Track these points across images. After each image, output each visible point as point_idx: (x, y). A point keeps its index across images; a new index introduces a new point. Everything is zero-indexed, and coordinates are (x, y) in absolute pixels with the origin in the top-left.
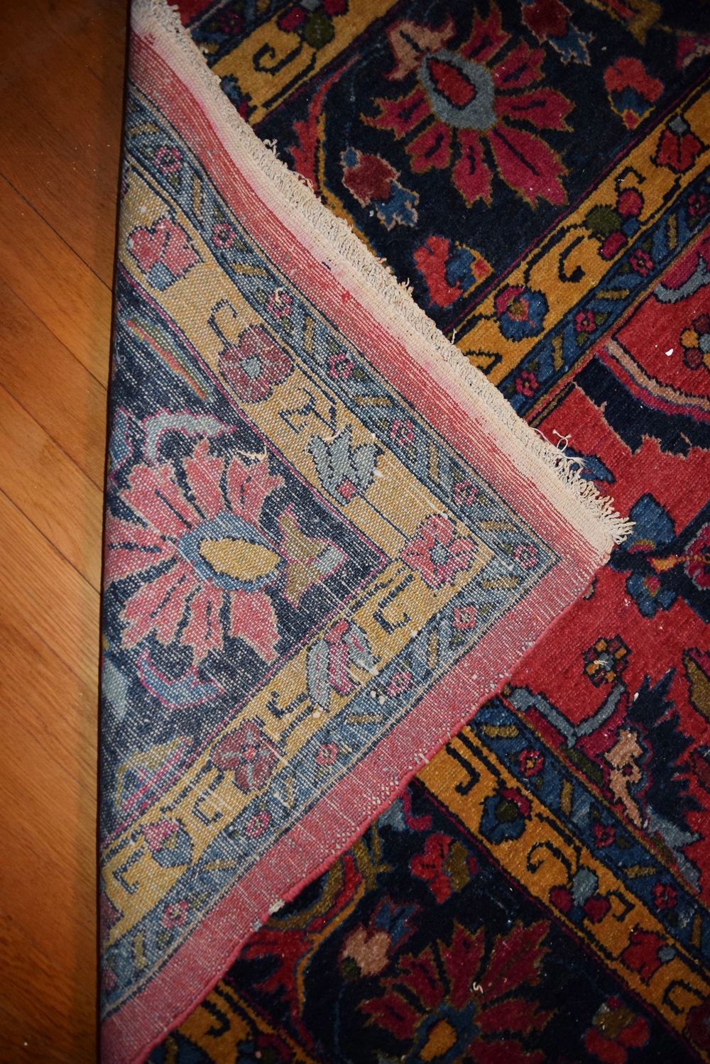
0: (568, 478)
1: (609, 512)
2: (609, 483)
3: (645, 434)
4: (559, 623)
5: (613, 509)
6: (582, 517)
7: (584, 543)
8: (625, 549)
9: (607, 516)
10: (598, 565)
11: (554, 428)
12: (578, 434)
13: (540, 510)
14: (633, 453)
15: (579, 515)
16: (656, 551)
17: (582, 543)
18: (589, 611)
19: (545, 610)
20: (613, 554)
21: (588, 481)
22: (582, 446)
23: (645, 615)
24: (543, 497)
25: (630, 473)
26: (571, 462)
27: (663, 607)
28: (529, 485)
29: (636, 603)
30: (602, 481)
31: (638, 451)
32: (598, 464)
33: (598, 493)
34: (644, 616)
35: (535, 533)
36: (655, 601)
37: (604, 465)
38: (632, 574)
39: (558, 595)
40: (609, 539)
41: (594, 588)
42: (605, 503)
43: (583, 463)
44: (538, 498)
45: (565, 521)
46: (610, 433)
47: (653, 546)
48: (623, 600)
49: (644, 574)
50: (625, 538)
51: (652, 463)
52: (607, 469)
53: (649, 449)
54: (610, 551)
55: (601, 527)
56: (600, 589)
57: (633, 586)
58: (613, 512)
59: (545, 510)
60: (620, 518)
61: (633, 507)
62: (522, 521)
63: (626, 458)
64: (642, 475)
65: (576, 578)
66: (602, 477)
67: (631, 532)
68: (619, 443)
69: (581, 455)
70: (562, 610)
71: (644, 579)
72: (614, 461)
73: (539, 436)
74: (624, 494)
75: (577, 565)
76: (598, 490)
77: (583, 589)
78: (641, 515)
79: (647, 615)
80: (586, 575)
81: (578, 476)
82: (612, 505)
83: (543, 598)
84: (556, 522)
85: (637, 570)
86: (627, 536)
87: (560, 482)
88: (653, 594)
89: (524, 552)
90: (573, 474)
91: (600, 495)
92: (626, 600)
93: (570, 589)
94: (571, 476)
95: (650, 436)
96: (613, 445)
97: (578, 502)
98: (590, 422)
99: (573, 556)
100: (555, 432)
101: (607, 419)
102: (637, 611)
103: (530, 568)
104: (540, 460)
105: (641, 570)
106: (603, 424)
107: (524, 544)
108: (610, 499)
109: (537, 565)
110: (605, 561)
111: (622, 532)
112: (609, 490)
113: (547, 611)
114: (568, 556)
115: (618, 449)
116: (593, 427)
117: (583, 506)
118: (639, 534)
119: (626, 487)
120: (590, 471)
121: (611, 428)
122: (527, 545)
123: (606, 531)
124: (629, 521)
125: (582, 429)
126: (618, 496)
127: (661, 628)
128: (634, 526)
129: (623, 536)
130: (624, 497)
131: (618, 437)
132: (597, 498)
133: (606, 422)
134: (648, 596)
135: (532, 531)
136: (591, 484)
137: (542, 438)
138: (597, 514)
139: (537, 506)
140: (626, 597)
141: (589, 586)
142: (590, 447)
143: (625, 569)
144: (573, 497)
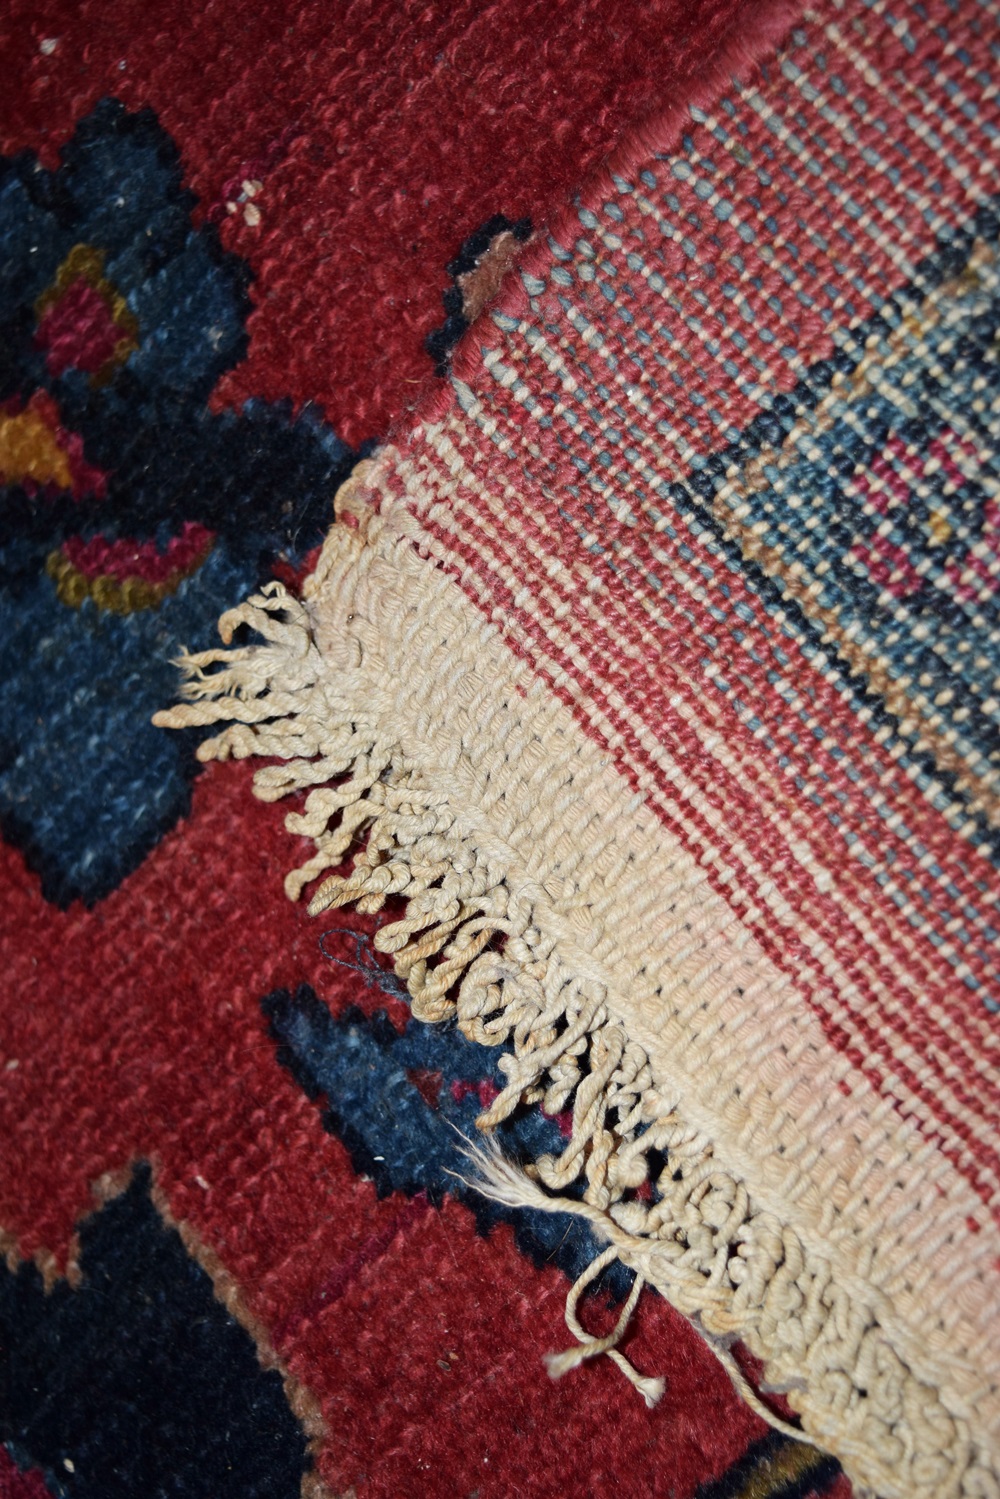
0: (584, 1064)
1: (320, 805)
2: (308, 1000)
3: (62, 1288)
4: (723, 44)
5: (294, 824)
6: (507, 781)
7: (504, 596)
8: (236, 556)
9: (340, 779)
10: (421, 447)
11: (652, 1415)
12: (491, 1349)
13: (803, 854)
14: (141, 1181)
15: (524, 799)
16: (44, 536)
17: (523, 597)
18: (496, 142)
19: (818, 134)
20: (316, 524)
21: (448, 1027)
22: (469, 1264)
23: (140, 127)
24: (774, 941)
25: (172, 1052)
26: (557, 1175)
27: (31, 183)
28: (875, 1042)
29: (194, 199)
30: (356, 1017)
31: (110, 1186)
32: (371, 1133)
33: (386, 940)
34: (150, 119)
35: (859, 685)
36: (71, 215)
37: (332, 1122)
38: (201, 392)
39: (716, 237)
40: (334, 626)
41: (455, 299)
42: (345, 868)
43: (474, 1153)
44: (810, 938)
45: (628, 759)
46: (280, 1328)
47: (62, 569)
48: (269, 221)
49: (132, 386)
50: (230, 620)
51: (34, 1098)
52: (317, 1094)
53: (49, 1187)
54: (337, 542)
55: (380, 702)
56: (420, 292)
57: (200, 316)
58: (294, 801)
59: (769, 848)
60: (257, 761)
61: (163, 824)
62: (947, 779)
63: (189, 1149)
64: (96, 1031)
65: (577, 357)
66: (353, 1040)
67: (192, 662)
68: (228, 1257)
69: (487, 1214)
70: (694, 128)
71: (135, 356)
72: (266, 1138)
73: (772, 1380)
74: (218, 916)
75: (563, 442)
76: (387, 961)
77: (531, 282)
78: (120, 772)
79: (128, 124)
80: (508, 377)
81: (519, 1071)
82: (297, 850)
83: (830, 211)
84: (693, 759)
85: (174, 415)
86: (216, 642)
87: (641, 1040)
88: (80, 261)
89: (950, 552)
90: (544, 1080)
91: (372, 924)
92: (253, 218)
93: (625, 281)
94: (565, 1075)
95: (29, 1269)
96: (267, 1247)
97: (525, 887)
98: (403, 1416)
99: (592, 508)
100: (651, 1389)
101: (294, 1422)
102: (191, 148)
103: (914, 429)
104: (773, 1207)
105: (148, 413)
106: (317, 1395)
107: (944, 608)
108: (308, 891)
109: (853, 455)
110: (369, 473)
111: (251, 667)
112: (311, 946)
113: (806, 120)
114: (623, 511)
115: (237, 1216)
116: (383, 1383)
117: (497, 855)
118: (146, 647)
119: (205, 963)
120: (429, 1089)
121: (266, 1353)
122: (921, 598)
123: (353, 679)
124: (201, 733)
125: (458, 1382)
126: (259, 904)
127: (49, 46)
128: (168, 704)
129: (245, 636)
130: (219, 898)
131: (230, 1294)
132: (396, 905)
133: (300, 1399)
134: (114, 248)
135: (878, 703)
136: (427, 1005)
137: (752, 1368)
138: (400, 793)
139: (823, 879)
140: (253, 240)
141: (494, 302)
142: (416, 1245)
143: (245, 425)
144: (555, 926)
